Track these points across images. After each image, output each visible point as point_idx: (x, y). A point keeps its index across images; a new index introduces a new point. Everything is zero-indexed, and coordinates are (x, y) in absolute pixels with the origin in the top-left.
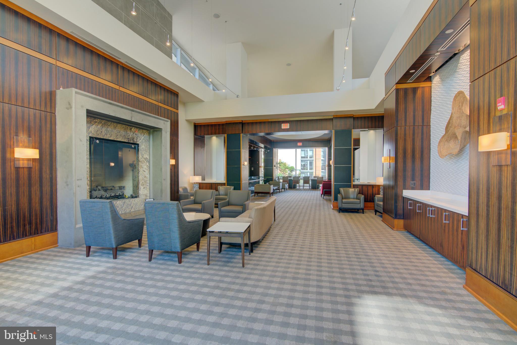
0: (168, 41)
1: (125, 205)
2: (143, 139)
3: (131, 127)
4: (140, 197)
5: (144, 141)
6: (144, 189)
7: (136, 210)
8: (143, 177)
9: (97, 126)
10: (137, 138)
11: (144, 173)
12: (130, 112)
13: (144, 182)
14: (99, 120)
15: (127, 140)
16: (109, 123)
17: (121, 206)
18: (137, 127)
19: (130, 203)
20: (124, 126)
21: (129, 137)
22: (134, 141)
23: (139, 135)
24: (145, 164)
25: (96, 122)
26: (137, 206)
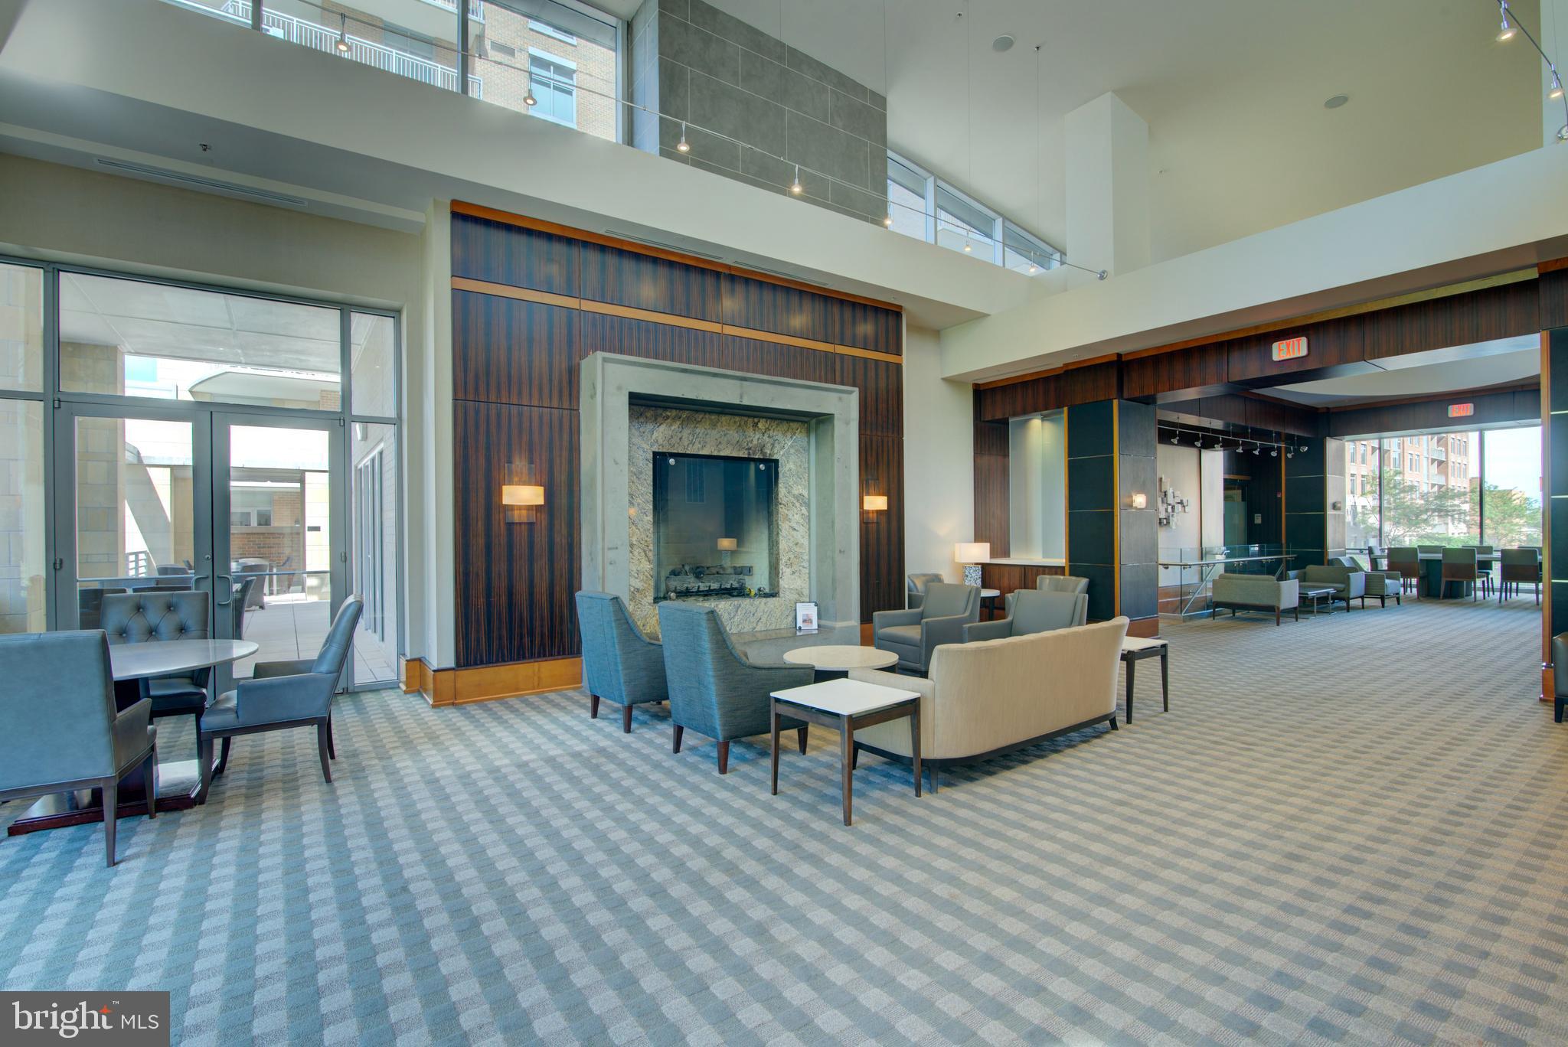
0: (797, 181)
1: (739, 613)
2: (792, 446)
3: (756, 420)
4: (781, 595)
5: (792, 451)
6: (793, 577)
7: (770, 628)
8: (791, 545)
9: (671, 425)
10: (773, 445)
11: (794, 533)
12: (738, 383)
13: (792, 556)
14: (674, 413)
15: (746, 452)
16: (700, 416)
17: (729, 614)
18: (771, 418)
19: (753, 610)
20: (737, 419)
21: (750, 445)
22: (766, 453)
23: (780, 437)
24: (796, 511)
25: (668, 417)
26: (773, 619)
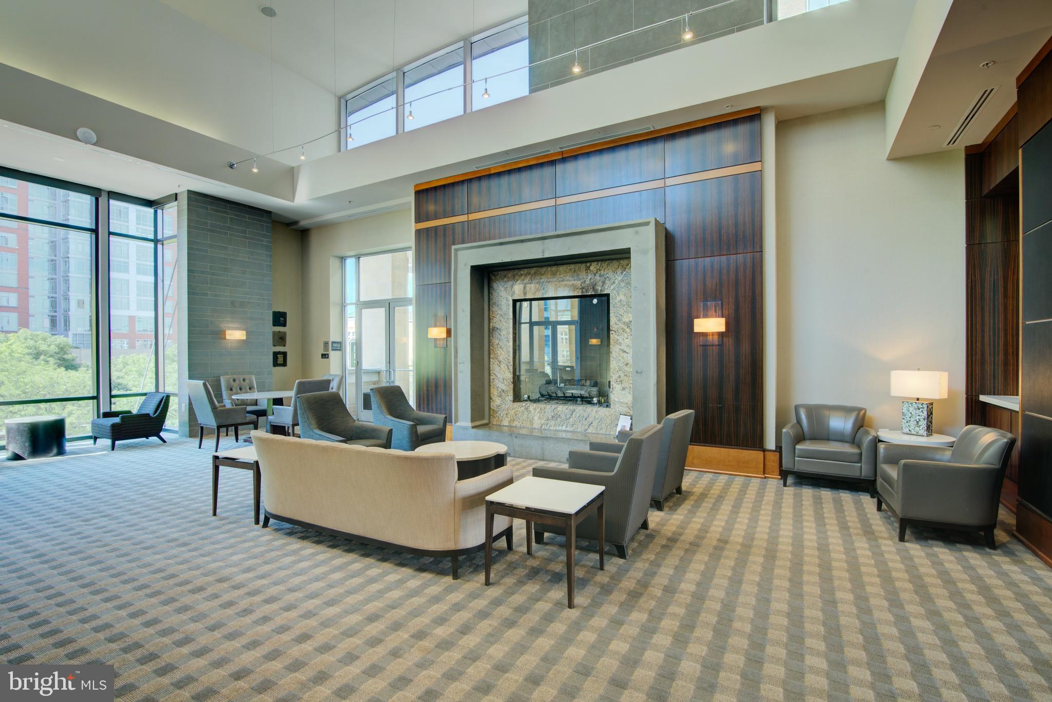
1: (574, 416)
2: (622, 281)
3: (588, 264)
4: (612, 406)
5: (622, 284)
6: (624, 392)
7: (601, 432)
8: (621, 365)
10: (604, 283)
11: (625, 355)
13: (622, 375)
15: (580, 291)
16: (544, 269)
17: (566, 416)
18: (602, 260)
19: (585, 414)
20: (572, 266)
21: (583, 285)
22: (597, 290)
23: (610, 274)
24: (626, 335)
26: (603, 425)
